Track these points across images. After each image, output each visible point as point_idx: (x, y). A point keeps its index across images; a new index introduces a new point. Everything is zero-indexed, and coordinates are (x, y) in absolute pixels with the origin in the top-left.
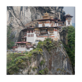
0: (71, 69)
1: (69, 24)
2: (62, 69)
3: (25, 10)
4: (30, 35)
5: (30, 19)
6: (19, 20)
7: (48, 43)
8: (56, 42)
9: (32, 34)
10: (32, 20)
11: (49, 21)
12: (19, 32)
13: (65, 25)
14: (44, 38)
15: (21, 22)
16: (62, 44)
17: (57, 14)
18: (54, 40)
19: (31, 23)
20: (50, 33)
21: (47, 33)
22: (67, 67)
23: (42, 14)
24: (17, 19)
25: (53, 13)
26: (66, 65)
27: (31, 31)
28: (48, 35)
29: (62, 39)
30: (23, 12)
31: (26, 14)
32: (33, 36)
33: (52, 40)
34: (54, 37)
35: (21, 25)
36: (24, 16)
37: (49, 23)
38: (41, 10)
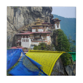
0: (63, 69)
1: (58, 27)
2: (56, 70)
3: (18, 16)
4: (25, 40)
5: (23, 24)
6: (12, 25)
7: (42, 47)
8: (49, 46)
9: (27, 39)
10: (25, 25)
11: (42, 27)
12: (13, 36)
13: (55, 28)
14: (39, 42)
15: (15, 27)
16: (54, 48)
17: (46, 18)
18: (48, 44)
19: (23, 27)
20: (44, 38)
21: (41, 38)
22: (59, 67)
23: (33, 18)
24: (10, 24)
25: (43, 18)
26: (59, 65)
27: (26, 37)
28: (42, 39)
29: (53, 41)
30: (17, 18)
31: (19, 19)
32: (28, 41)
33: (46, 44)
34: (47, 41)
35: (14, 29)
36: (17, 21)
37: (42, 28)
38: (32, 15)
